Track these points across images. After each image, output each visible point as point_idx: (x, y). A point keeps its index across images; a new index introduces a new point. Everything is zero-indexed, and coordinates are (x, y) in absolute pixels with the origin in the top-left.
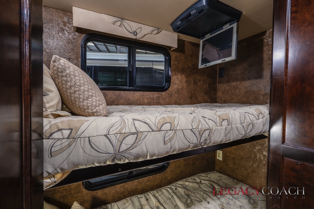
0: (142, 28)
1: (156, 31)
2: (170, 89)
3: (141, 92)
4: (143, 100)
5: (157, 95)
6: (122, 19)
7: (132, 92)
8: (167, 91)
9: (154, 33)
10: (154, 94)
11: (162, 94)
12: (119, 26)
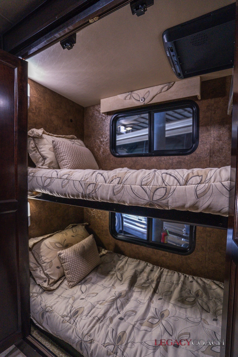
0: (150, 91)
1: (167, 87)
2: (197, 151)
3: (157, 157)
4: (159, 165)
5: (178, 160)
6: (132, 91)
7: (148, 158)
8: (192, 154)
9: (163, 90)
10: (173, 159)
11: (185, 159)
12: (129, 99)
